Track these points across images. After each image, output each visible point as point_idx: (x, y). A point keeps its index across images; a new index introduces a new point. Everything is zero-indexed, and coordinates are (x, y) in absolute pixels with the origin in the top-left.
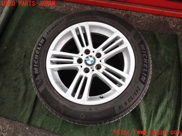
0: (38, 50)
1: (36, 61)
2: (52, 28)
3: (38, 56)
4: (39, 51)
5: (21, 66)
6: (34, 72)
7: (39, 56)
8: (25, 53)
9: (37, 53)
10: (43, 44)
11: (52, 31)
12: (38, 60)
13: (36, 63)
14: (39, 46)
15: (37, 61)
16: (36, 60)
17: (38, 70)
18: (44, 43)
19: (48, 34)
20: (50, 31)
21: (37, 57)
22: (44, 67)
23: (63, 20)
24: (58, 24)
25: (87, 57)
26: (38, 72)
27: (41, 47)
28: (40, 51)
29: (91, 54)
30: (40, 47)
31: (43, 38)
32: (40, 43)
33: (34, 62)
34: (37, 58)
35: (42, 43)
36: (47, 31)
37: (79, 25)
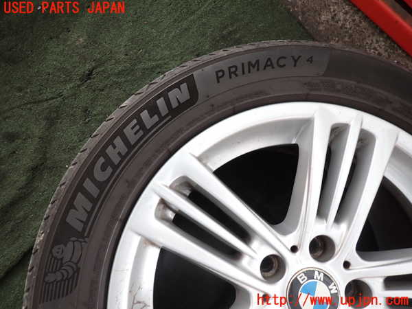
0: (140, 122)
1: (103, 168)
2: (250, 63)
3: (124, 150)
4: (141, 133)
5: (56, 102)
6: (67, 212)
7: (127, 154)
8: (93, 64)
9: (128, 131)
10: (174, 112)
11: (241, 80)
12: (115, 167)
13: (100, 176)
14: (153, 110)
15: (109, 170)
16: (108, 162)
17: (90, 213)
18: (183, 106)
19: (218, 78)
20: (233, 71)
21: (119, 154)
22: (121, 216)
23: (310, 60)
24: (282, 62)
25: (310, 274)
26: (85, 223)
27: (161, 118)
28: (147, 131)
29: (332, 267)
30: (156, 118)
31: (190, 81)
32: (164, 94)
33: (94, 163)
34: (116, 160)
35: (174, 104)
36: (223, 65)
37: (356, 120)
